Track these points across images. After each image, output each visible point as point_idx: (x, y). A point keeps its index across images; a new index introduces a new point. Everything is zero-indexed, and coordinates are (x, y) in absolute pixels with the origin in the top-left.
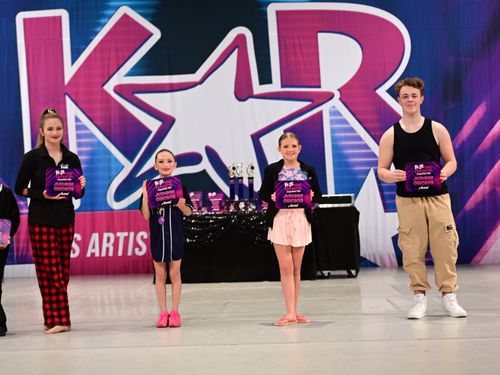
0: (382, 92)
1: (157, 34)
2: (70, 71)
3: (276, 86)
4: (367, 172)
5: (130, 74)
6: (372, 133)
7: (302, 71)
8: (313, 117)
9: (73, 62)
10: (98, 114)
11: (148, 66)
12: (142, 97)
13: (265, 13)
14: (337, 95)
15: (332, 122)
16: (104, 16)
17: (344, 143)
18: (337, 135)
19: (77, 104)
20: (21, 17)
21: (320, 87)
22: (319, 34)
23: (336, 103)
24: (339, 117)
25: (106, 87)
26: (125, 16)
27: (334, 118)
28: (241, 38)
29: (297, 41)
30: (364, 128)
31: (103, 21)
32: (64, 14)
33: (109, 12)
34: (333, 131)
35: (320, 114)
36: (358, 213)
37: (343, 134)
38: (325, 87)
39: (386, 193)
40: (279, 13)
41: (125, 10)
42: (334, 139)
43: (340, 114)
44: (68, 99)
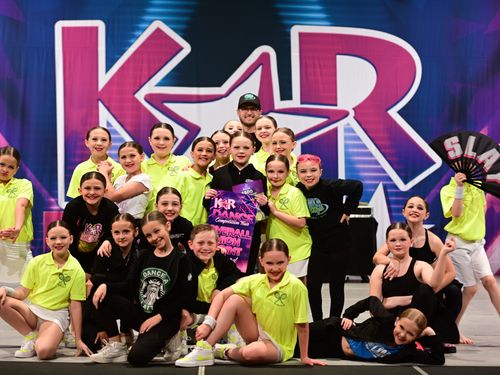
0: (393, 113)
1: (187, 49)
2: (104, 78)
3: (295, 102)
4: (376, 186)
5: (160, 84)
6: (383, 150)
7: (320, 90)
8: (329, 132)
9: (107, 70)
10: (128, 120)
11: (179, 77)
12: (170, 106)
13: (289, 35)
14: (352, 113)
15: (346, 138)
16: (138, 29)
17: (356, 158)
18: (351, 150)
19: (109, 110)
20: (59, 25)
21: (336, 105)
22: (338, 57)
23: (350, 120)
24: (351, 134)
25: (136, 96)
26: (158, 30)
27: (347, 134)
28: (265, 57)
29: (317, 62)
30: (376, 145)
31: (137, 33)
32: (100, 25)
33: (143, 25)
34: (346, 146)
35: (335, 131)
36: (377, 224)
37: (355, 150)
38: (341, 106)
39: (393, 206)
40: (302, 35)
41: (158, 24)
42: (347, 154)
43: (353, 131)
44: (100, 104)
